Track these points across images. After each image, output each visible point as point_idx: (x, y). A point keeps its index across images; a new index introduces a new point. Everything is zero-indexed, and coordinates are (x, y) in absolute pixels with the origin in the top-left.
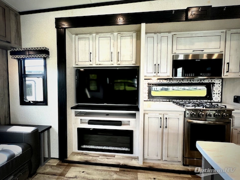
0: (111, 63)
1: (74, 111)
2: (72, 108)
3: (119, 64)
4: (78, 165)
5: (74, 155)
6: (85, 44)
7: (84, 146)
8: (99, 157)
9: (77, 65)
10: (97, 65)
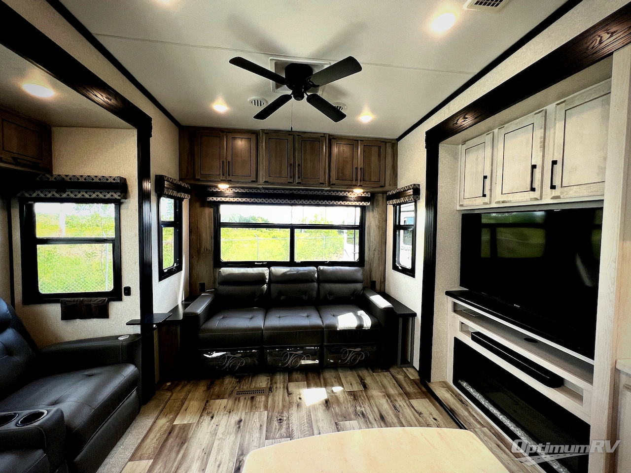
0: (532, 195)
1: (451, 300)
2: (448, 293)
3: (558, 197)
4: (438, 404)
5: (443, 387)
6: (477, 159)
7: (464, 384)
8: (483, 426)
9: (462, 206)
10: (498, 202)
